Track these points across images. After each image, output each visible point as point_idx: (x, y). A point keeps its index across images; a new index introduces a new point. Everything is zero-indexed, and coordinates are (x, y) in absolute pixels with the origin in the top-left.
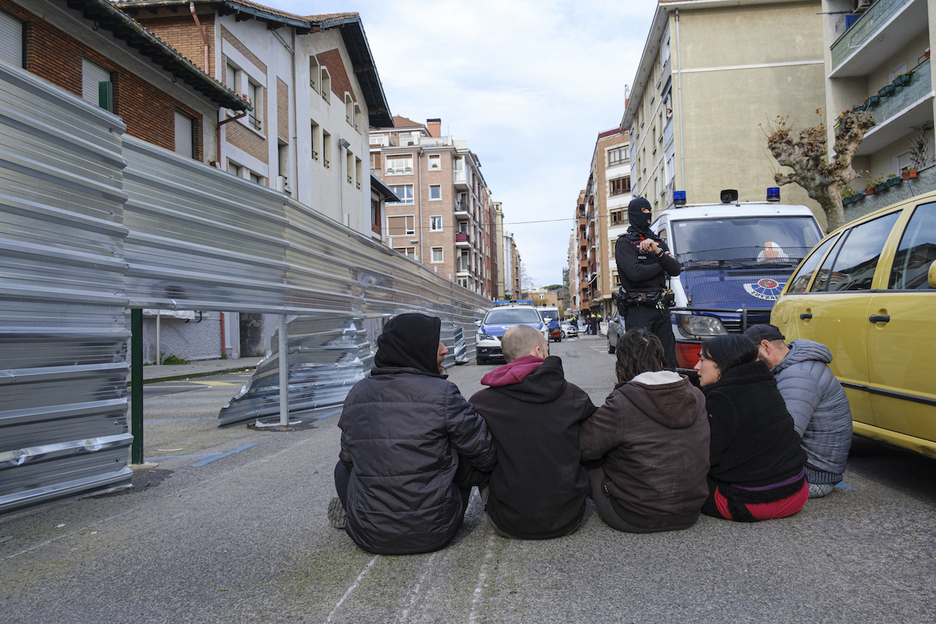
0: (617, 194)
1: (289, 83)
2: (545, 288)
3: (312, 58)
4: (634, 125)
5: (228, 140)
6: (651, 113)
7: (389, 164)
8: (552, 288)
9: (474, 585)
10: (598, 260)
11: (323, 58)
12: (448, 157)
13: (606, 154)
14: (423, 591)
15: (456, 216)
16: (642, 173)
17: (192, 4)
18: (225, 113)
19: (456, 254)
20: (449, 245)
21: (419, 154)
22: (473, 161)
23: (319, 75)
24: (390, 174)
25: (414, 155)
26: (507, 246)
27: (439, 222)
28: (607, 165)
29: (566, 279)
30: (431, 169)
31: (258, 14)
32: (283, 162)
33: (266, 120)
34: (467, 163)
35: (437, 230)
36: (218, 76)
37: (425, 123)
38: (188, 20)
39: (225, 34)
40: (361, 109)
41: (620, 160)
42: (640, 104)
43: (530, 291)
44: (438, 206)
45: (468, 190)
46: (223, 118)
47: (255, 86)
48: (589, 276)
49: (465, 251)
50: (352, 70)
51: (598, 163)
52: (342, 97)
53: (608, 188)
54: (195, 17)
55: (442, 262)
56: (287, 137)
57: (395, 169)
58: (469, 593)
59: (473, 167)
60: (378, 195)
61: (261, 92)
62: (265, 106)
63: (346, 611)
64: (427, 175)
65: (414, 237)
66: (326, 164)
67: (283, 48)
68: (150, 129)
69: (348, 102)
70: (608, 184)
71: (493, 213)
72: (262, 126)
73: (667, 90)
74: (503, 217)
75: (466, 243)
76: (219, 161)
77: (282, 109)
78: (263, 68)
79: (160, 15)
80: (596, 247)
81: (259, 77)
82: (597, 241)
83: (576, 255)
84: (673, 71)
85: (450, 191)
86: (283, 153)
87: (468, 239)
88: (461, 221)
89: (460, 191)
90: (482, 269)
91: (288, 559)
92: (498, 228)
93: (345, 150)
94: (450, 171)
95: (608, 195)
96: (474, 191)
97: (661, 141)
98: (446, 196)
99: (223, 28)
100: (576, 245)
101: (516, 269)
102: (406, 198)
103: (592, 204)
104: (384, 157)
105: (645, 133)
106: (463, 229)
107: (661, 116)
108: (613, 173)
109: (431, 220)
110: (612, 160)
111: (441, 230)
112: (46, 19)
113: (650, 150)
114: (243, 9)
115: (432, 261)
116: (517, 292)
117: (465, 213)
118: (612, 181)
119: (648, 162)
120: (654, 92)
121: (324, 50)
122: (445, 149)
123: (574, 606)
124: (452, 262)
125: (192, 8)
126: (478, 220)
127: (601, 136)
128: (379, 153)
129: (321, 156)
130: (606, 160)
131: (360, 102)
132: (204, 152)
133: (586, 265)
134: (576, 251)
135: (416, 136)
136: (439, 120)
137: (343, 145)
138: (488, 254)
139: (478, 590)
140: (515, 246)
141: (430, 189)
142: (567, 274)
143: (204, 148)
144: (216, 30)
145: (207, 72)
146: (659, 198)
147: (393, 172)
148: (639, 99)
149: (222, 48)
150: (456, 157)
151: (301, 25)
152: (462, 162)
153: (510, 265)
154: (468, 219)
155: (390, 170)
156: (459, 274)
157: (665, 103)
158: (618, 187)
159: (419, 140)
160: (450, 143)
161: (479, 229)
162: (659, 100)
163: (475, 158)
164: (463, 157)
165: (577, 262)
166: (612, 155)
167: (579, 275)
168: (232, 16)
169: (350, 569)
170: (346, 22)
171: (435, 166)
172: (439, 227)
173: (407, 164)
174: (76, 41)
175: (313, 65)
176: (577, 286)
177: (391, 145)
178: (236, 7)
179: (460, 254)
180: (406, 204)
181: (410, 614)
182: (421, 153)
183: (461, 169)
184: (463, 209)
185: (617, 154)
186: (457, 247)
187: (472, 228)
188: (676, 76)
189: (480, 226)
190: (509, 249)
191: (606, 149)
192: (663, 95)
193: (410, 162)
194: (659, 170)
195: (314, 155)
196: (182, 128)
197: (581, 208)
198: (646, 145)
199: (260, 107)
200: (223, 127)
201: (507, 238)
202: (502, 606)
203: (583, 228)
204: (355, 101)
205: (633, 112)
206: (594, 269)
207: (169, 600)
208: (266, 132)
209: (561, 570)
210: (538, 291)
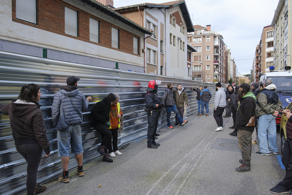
0: (270, 47)
1: (164, 23)
2: (244, 75)
3: (171, 15)
4: (275, 25)
5: (147, 42)
6: (281, 22)
7: (194, 40)
8: (247, 75)
9: (181, 184)
10: (262, 68)
11: (174, 15)
12: (213, 37)
13: (266, 34)
14: (171, 184)
15: (214, 55)
16: (277, 42)
17: (138, 7)
18: (146, 35)
19: (214, 67)
20: (212, 64)
21: (203, 36)
22: (221, 37)
23: (173, 19)
24: (194, 43)
25: (202, 37)
26: (232, 63)
27: (209, 57)
28: (266, 37)
29: (252, 73)
30: (207, 41)
31: (156, 6)
32: (162, 46)
33: (157, 35)
34: (219, 38)
35: (208, 60)
36: (144, 27)
37: (206, 27)
38: (137, 11)
39: (147, 13)
40: (185, 27)
41: (271, 35)
42: (278, 18)
43: (239, 77)
44: (209, 52)
45: (219, 47)
46: (146, 37)
47: (154, 26)
48: (259, 73)
49: (217, 66)
50: (182, 16)
51: (263, 37)
52: (179, 25)
53: (266, 45)
54: (139, 10)
55: (210, 69)
56: (163, 39)
57: (196, 41)
58: (180, 185)
59: (220, 40)
60: (190, 50)
61: (156, 27)
62: (157, 31)
63: (156, 186)
64: (206, 43)
65: (201, 62)
66: (174, 45)
67: (162, 14)
68: (127, 43)
69: (181, 26)
70: (266, 44)
71: (227, 53)
72: (156, 37)
73: (286, 15)
74: (230, 54)
75: (217, 64)
76: (144, 49)
77: (162, 31)
78: (157, 20)
79: (130, 10)
80: (261, 64)
81: (155, 23)
82: (262, 62)
83: (255, 66)
84: (289, 9)
85: (213, 47)
86: (162, 44)
87: (218, 62)
88: (216, 57)
89: (216, 47)
90: (222, 71)
91: (149, 172)
92: (229, 57)
93: (180, 40)
94: (213, 41)
95: (266, 47)
96: (220, 47)
97: (284, 32)
98: (211, 49)
99: (146, 12)
100: (255, 62)
101: (234, 69)
102: (199, 50)
103: (261, 50)
104: (192, 38)
105: (279, 28)
106: (217, 59)
107: (284, 23)
108: (268, 40)
109: (206, 57)
110: (268, 36)
111: (210, 60)
112: (104, 19)
113: (280, 34)
114: (151, 6)
115: (206, 69)
116: (235, 77)
117: (217, 54)
118: (268, 43)
119: (279, 38)
120: (282, 15)
121: (174, 12)
122: (212, 34)
123: (198, 192)
124: (213, 69)
125: (138, 8)
126: (222, 56)
127: (265, 28)
128: (191, 37)
129: (173, 43)
130: (266, 36)
131: (185, 25)
132: (141, 47)
133: (258, 69)
134: (255, 64)
135: (202, 31)
136: (210, 25)
137: (179, 39)
138: (225, 66)
139: (182, 185)
140: (234, 62)
141: (206, 47)
142: (252, 71)
143: (141, 46)
144: (144, 12)
145: (142, 26)
146: (282, 51)
147: (195, 42)
148: (277, 17)
149: (146, 17)
150: (215, 37)
151: (167, 7)
152: (217, 38)
153: (232, 69)
154: (218, 56)
155: (194, 42)
156: (214, 73)
157: (286, 19)
158: (270, 44)
159: (203, 32)
160: (213, 33)
161: (222, 59)
162: (284, 18)
163: (221, 36)
164: (217, 37)
165: (255, 68)
166: (268, 34)
167: (256, 72)
168: (149, 8)
169: (159, 177)
170: (181, 3)
171: (208, 40)
172: (209, 59)
173: (199, 40)
174: (110, 23)
175: (171, 17)
176: (255, 76)
177: (195, 34)
178: (149, 6)
179: (215, 67)
180: (199, 52)
181: (167, 189)
182: (204, 36)
183: (216, 40)
184: (217, 53)
185: (270, 33)
186: (215, 65)
187: (220, 59)
188: (290, 11)
189: (222, 58)
190: (232, 64)
191: (266, 32)
192: (285, 17)
193: (201, 39)
194: (283, 41)
195: (171, 43)
196: (135, 41)
197: (257, 51)
198: (279, 32)
199: (156, 32)
200: (146, 39)
201: (232, 60)
202: (185, 189)
203: (257, 57)
204: (183, 25)
205: (275, 21)
206: (260, 71)
207: (127, 178)
208: (157, 39)
209: (200, 183)
210: (242, 76)
